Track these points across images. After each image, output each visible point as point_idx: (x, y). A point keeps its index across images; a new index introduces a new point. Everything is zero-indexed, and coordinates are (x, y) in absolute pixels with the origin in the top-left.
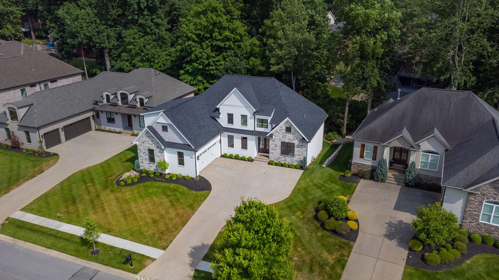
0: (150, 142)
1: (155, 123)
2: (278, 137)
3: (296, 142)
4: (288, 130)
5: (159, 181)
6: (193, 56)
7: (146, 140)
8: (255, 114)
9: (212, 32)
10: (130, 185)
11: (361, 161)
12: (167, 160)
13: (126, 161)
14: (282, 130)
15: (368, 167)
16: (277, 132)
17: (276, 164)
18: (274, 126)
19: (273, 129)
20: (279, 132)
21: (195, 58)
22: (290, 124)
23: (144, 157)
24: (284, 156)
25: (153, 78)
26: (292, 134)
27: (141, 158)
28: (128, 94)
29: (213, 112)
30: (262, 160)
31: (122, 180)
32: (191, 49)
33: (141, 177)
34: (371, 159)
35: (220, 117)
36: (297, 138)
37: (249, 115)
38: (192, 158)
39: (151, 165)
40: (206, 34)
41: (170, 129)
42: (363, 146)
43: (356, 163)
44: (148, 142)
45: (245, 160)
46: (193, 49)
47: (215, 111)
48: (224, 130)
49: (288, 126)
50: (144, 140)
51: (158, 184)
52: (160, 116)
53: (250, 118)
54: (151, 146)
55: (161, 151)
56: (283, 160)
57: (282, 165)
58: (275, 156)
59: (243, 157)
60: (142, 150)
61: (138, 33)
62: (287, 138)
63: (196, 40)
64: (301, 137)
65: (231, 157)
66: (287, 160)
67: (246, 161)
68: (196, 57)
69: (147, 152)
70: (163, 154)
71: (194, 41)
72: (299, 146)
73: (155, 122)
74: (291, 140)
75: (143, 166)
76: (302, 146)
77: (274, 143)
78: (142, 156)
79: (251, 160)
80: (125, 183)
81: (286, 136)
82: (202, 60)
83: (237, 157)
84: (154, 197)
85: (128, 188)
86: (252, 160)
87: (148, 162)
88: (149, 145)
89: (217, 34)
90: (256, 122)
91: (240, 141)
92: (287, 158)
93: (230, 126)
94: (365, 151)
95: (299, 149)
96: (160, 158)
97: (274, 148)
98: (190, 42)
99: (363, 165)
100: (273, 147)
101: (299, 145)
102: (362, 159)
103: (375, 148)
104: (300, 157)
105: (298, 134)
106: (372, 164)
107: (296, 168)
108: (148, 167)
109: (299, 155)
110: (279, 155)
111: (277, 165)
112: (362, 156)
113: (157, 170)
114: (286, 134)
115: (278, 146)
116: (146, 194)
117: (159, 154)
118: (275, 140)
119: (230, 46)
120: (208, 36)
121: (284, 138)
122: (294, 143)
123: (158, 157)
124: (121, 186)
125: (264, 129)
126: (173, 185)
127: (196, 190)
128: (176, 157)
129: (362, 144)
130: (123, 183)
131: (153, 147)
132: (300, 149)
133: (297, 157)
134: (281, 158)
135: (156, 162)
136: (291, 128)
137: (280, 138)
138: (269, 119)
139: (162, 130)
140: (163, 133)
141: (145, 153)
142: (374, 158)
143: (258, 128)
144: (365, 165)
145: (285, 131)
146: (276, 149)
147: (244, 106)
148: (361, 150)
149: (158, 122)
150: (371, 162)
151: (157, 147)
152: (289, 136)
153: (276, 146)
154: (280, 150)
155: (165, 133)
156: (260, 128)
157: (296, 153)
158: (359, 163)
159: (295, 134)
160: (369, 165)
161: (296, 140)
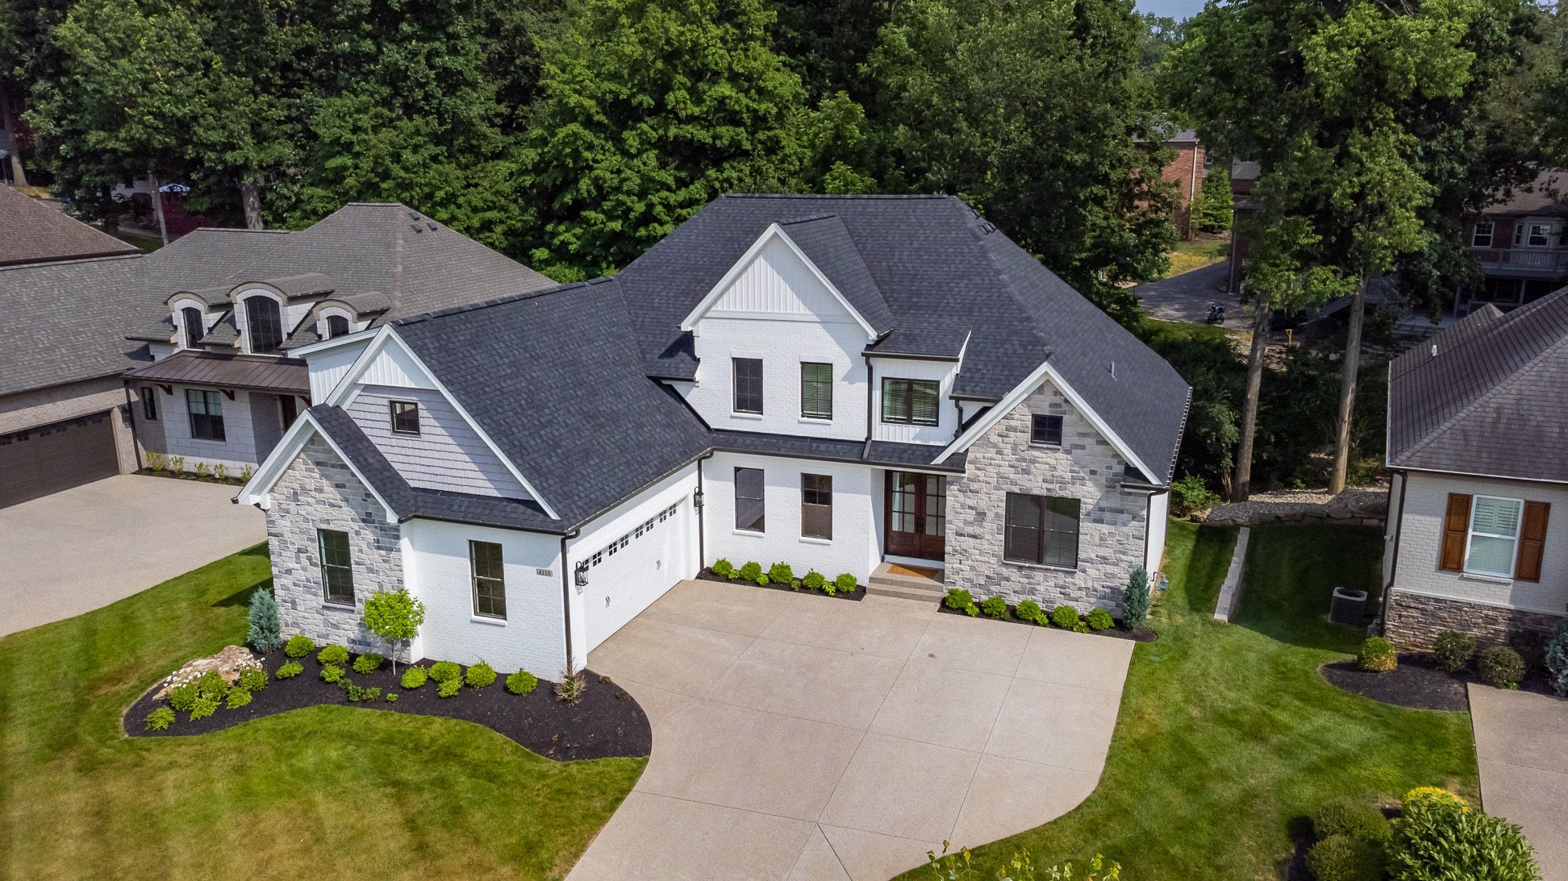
0: (331, 493)
1: (357, 392)
2: (992, 470)
3: (1089, 494)
4: (1047, 429)
5: (365, 703)
6: (584, 184)
7: (310, 484)
8: (871, 352)
9: (662, 87)
10: (205, 726)
11: (1448, 588)
12: (414, 589)
13: (224, 603)
14: (1015, 430)
15: (1495, 621)
16: (984, 442)
17: (984, 611)
18: (970, 409)
19: (963, 427)
20: (995, 445)
21: (594, 193)
22: (1058, 400)
23: (300, 575)
24: (1020, 568)
25: (401, 241)
26: (1068, 452)
27: (287, 581)
28: (280, 299)
29: (662, 357)
30: (906, 590)
31: (167, 702)
32: (576, 155)
33: (274, 680)
34: (1507, 577)
35: (698, 376)
36: (1093, 472)
37: (843, 362)
38: (549, 574)
39: (335, 617)
40: (640, 97)
41: (433, 422)
42: (1459, 508)
43: (1416, 598)
44: (320, 490)
45: (822, 591)
46: (587, 155)
47: (671, 352)
48: (714, 442)
49: (1046, 411)
50: (297, 486)
51: (358, 718)
52: (378, 352)
53: (849, 378)
54: (335, 512)
55: (385, 541)
56: (1018, 587)
57: (1015, 615)
58: (973, 568)
59: (812, 576)
60: (288, 535)
61: (372, 111)
62: (1040, 471)
63: (597, 118)
64: (1114, 462)
65: (748, 577)
66: (1041, 588)
67: (827, 594)
68: (599, 188)
69: (314, 550)
70: (393, 554)
71: (589, 123)
72: (1107, 516)
73: (354, 385)
74: (1063, 483)
75: (296, 624)
76: (1121, 512)
77: (971, 502)
78: (289, 572)
79: (849, 591)
80: (178, 713)
81: (1033, 461)
82: (621, 197)
83: (779, 580)
84: (319, 797)
85: (189, 746)
86: (860, 593)
87: (322, 601)
88: (323, 511)
89: (682, 94)
90: (877, 394)
91: (796, 494)
92: (1039, 576)
93: (747, 423)
94: (1470, 532)
95: (1105, 529)
96: (382, 577)
97: (969, 529)
98: (574, 127)
99: (1456, 606)
100: (966, 523)
101: (1102, 509)
102: (1450, 578)
103: (1537, 512)
104: (1110, 569)
105: (1100, 449)
106: (1512, 601)
107: (1093, 630)
108: (323, 629)
109: (1104, 560)
110: (993, 560)
111: (989, 616)
112: (1450, 560)
113: (364, 642)
114: (1035, 453)
115: (990, 515)
116: (279, 780)
117: (377, 555)
118: (974, 486)
119: (735, 144)
120: (647, 101)
121: (1026, 472)
122: (1078, 496)
123: (371, 570)
124: (152, 732)
125: (918, 429)
126: (438, 727)
127: (564, 754)
128: (461, 569)
129: (1452, 496)
130: (163, 717)
131: (344, 519)
132: (1112, 529)
133: (1092, 572)
134: (1008, 579)
135: (360, 600)
136: (1065, 418)
137: (1000, 476)
138: (946, 376)
139: (389, 426)
140: (394, 442)
141: (307, 552)
142: (1529, 568)
143: (885, 426)
144: (1471, 606)
145: (1028, 436)
146: (977, 530)
147: (817, 319)
148: (1448, 531)
149: (367, 383)
150: (1508, 591)
151: (364, 521)
152: (1053, 462)
153: (981, 515)
154: (1002, 537)
155: (406, 441)
156: (898, 427)
157: (1087, 548)
158: (1437, 600)
159: (1083, 447)
160: (1494, 609)
161: (1089, 483)
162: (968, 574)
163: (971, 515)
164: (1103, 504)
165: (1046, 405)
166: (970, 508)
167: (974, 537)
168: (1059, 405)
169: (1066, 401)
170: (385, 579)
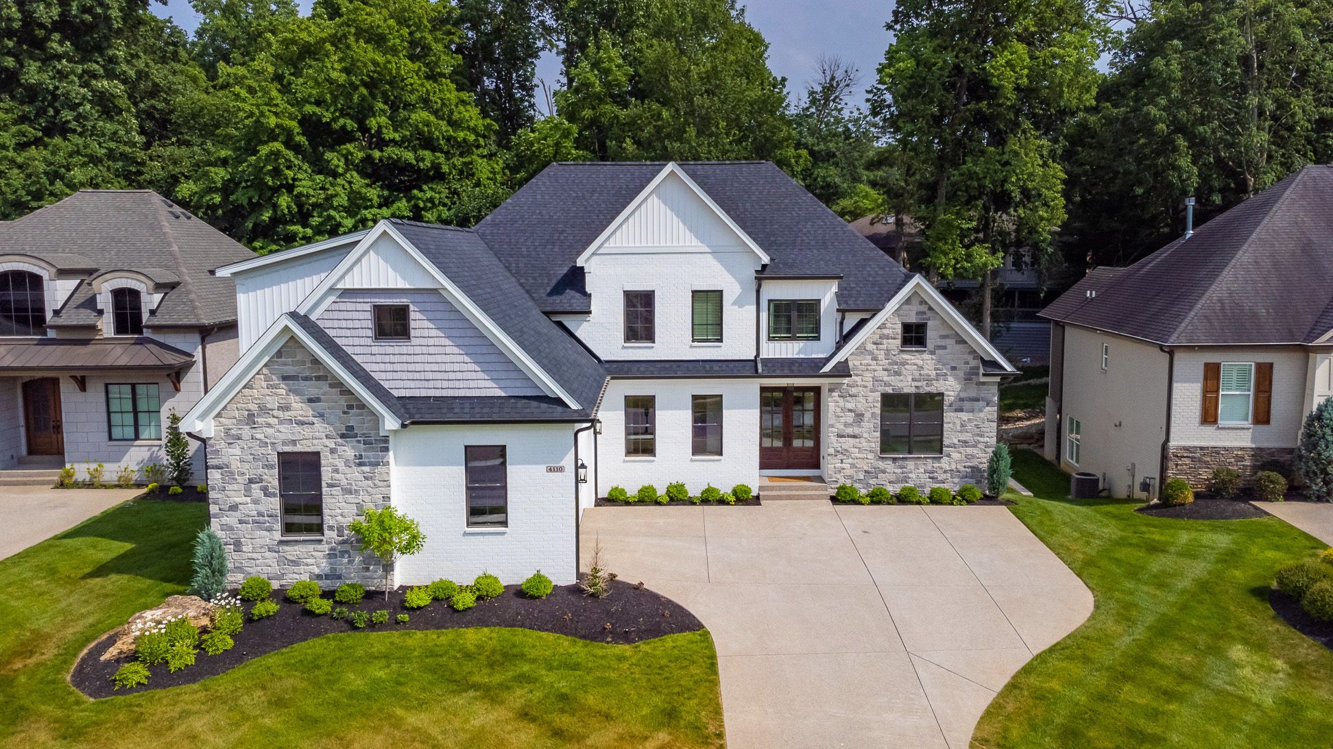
0: (300, 408)
1: (332, 298)
2: (868, 375)
3: (950, 387)
4: (914, 335)
5: (372, 626)
7: (272, 403)
8: (763, 274)
9: (362, 113)
10: (189, 675)
11: (1208, 438)
12: (401, 504)
14: (888, 337)
15: (1242, 458)
16: (862, 350)
17: (873, 499)
18: (851, 321)
19: (845, 338)
20: (871, 353)
22: (924, 308)
23: (250, 509)
24: (895, 460)
26: (932, 353)
27: (231, 519)
28: (45, 275)
30: (784, 493)
31: (133, 657)
33: (249, 620)
34: (1248, 424)
35: (593, 308)
36: (954, 368)
37: (732, 287)
38: (561, 469)
39: (292, 552)
40: (342, 121)
41: (427, 324)
42: (1212, 374)
43: (1186, 449)
44: (285, 408)
45: (722, 502)
46: (290, 173)
48: (609, 372)
49: (913, 319)
50: (253, 407)
51: (379, 641)
52: (367, 252)
53: (739, 302)
54: (306, 431)
55: (370, 455)
56: (892, 478)
57: (900, 499)
58: (853, 466)
59: (709, 490)
60: (235, 465)
62: (909, 372)
63: (298, 138)
64: (970, 358)
65: (646, 498)
66: (913, 476)
67: (728, 504)
68: (300, 206)
69: (272, 478)
70: (379, 469)
71: (289, 144)
72: (967, 405)
73: (332, 290)
74: (929, 380)
75: (239, 569)
76: (977, 400)
77: (850, 406)
78: (234, 508)
79: (743, 498)
80: (151, 667)
81: (904, 363)
83: (676, 497)
84: (399, 712)
85: (190, 694)
86: (756, 500)
87: (277, 536)
88: (287, 432)
89: (383, 120)
90: (764, 316)
91: (685, 417)
92: (911, 465)
93: (640, 352)
94: (1221, 393)
95: (964, 416)
96: (363, 496)
97: (850, 431)
98: (277, 146)
99: (1215, 451)
100: (846, 425)
101: (962, 400)
102: (1209, 430)
103: (1265, 374)
104: (969, 450)
105: (959, 347)
106: (1253, 441)
107: (969, 502)
108: (275, 569)
109: (965, 443)
110: (871, 456)
111: (879, 503)
112: (1209, 416)
114: (906, 356)
115: (868, 415)
116: (336, 704)
117: (355, 475)
118: (853, 391)
120: (350, 124)
121: (898, 373)
122: (942, 390)
123: (348, 491)
125: (801, 344)
126: (472, 636)
127: (626, 638)
128: (455, 476)
129: (1207, 365)
130: (137, 673)
131: (316, 437)
132: (970, 416)
133: (955, 456)
134: (884, 472)
135: (331, 528)
136: (930, 323)
137: (875, 379)
138: (826, 294)
139: (370, 333)
140: (375, 350)
141: (261, 481)
142: (1262, 416)
143: (771, 344)
144: (1226, 449)
145: (899, 342)
146: (856, 431)
147: (708, 250)
148: (1205, 391)
149: (347, 287)
150: (1249, 434)
151: (343, 436)
152: (920, 363)
153: (859, 416)
154: (878, 434)
155: (393, 348)
156: (783, 344)
157: (950, 437)
158: (1202, 448)
159: (945, 348)
160: (1242, 449)
161: (950, 378)
162: (849, 472)
163: (850, 418)
164: (963, 395)
165: (913, 314)
166: (850, 411)
167: (854, 437)
168: (924, 313)
169: (930, 309)
170: (367, 498)
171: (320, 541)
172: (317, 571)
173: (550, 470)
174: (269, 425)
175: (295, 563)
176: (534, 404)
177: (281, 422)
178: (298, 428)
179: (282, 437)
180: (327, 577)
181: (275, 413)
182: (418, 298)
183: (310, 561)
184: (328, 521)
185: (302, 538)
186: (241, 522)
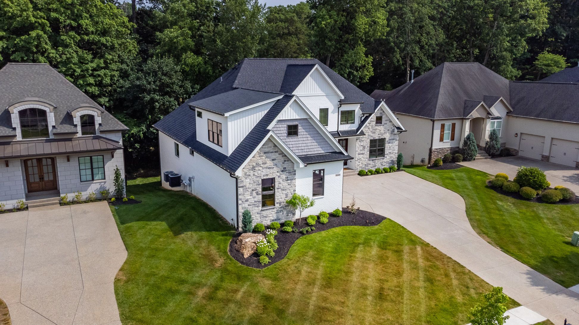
0: (269, 163)
3: (387, 136)
4: (379, 120)
5: (308, 233)
7: (260, 162)
8: (340, 103)
11: (441, 145)
14: (372, 121)
15: (448, 151)
16: (367, 127)
19: (362, 123)
23: (252, 200)
24: (373, 160)
26: (383, 126)
34: (449, 141)
36: (388, 130)
37: (331, 107)
38: (339, 175)
39: (265, 213)
41: (303, 130)
42: (443, 126)
43: (436, 149)
44: (265, 163)
49: (379, 115)
53: (333, 112)
55: (290, 177)
56: (372, 166)
58: (362, 163)
60: (248, 185)
62: (377, 132)
64: (393, 126)
66: (377, 165)
69: (259, 188)
70: (293, 181)
74: (382, 134)
76: (394, 139)
77: (362, 144)
78: (247, 201)
80: (267, 256)
81: (376, 129)
87: (260, 208)
88: (265, 172)
90: (340, 116)
92: (377, 161)
94: (444, 132)
96: (288, 191)
97: (361, 152)
99: (443, 149)
100: (361, 150)
101: (390, 140)
102: (441, 143)
103: (454, 125)
104: (391, 155)
105: (390, 123)
106: (450, 145)
108: (260, 220)
109: (390, 153)
110: (367, 160)
112: (441, 139)
114: (377, 127)
115: (366, 147)
117: (285, 184)
118: (363, 139)
121: (374, 133)
122: (385, 137)
123: (283, 190)
125: (349, 125)
130: (265, 259)
131: (273, 173)
132: (392, 144)
133: (388, 157)
134: (370, 164)
135: (277, 203)
136: (383, 116)
137: (368, 135)
138: (357, 108)
139: (286, 135)
140: (288, 140)
141: (256, 190)
142: (453, 139)
143: (341, 125)
144: (445, 148)
145: (375, 123)
146: (363, 152)
147: (325, 95)
148: (441, 132)
150: (449, 143)
151: (282, 171)
152: (380, 129)
153: (364, 147)
154: (369, 153)
155: (292, 140)
156: (344, 125)
157: (387, 151)
158: (440, 149)
159: (386, 124)
160: (448, 148)
161: (387, 133)
162: (361, 165)
163: (361, 148)
164: (390, 138)
165: (379, 113)
166: (362, 146)
167: (363, 154)
168: (381, 113)
169: (383, 112)
171: (274, 208)
172: (272, 219)
173: (337, 175)
174: (259, 170)
175: (266, 217)
176: (334, 154)
177: (263, 169)
178: (268, 170)
179: (263, 174)
180: (276, 220)
181: (262, 165)
182: (301, 121)
183: (271, 215)
184: (277, 201)
185: (269, 208)
186: (249, 205)
